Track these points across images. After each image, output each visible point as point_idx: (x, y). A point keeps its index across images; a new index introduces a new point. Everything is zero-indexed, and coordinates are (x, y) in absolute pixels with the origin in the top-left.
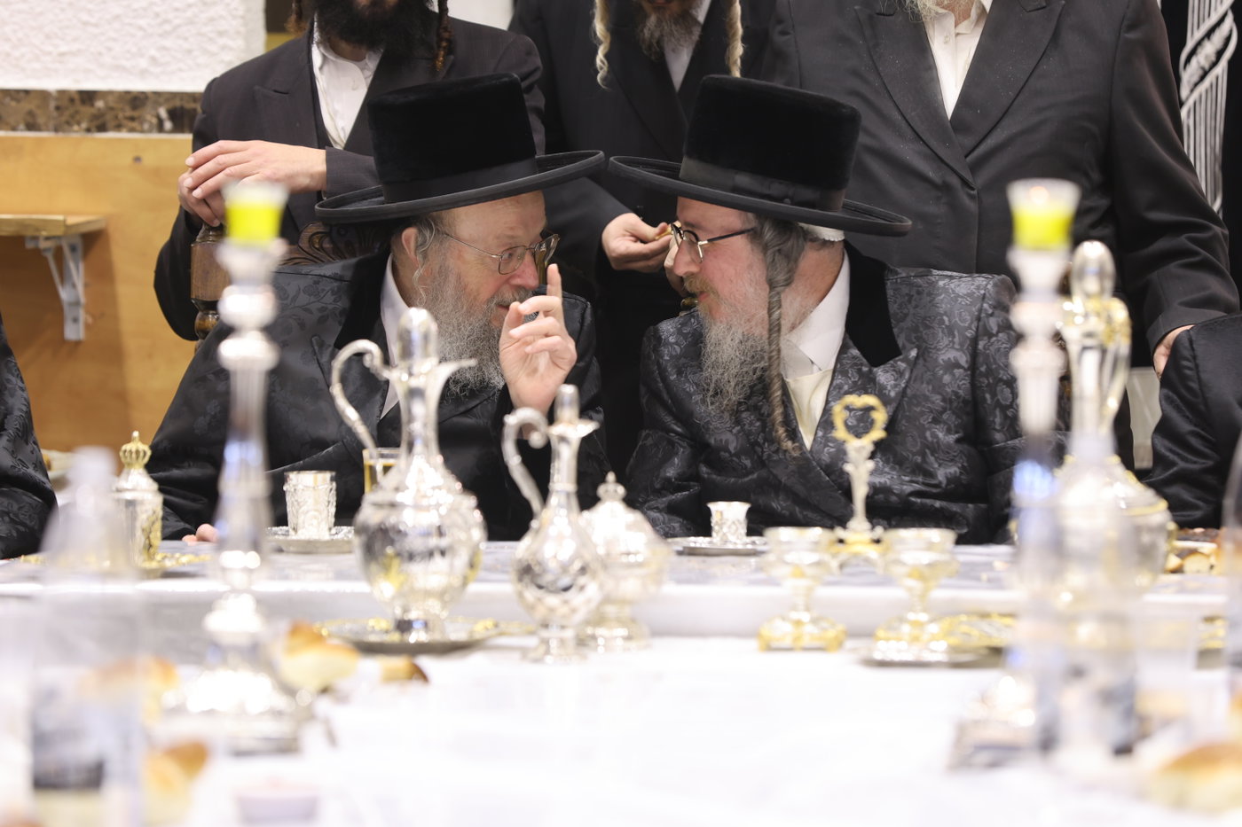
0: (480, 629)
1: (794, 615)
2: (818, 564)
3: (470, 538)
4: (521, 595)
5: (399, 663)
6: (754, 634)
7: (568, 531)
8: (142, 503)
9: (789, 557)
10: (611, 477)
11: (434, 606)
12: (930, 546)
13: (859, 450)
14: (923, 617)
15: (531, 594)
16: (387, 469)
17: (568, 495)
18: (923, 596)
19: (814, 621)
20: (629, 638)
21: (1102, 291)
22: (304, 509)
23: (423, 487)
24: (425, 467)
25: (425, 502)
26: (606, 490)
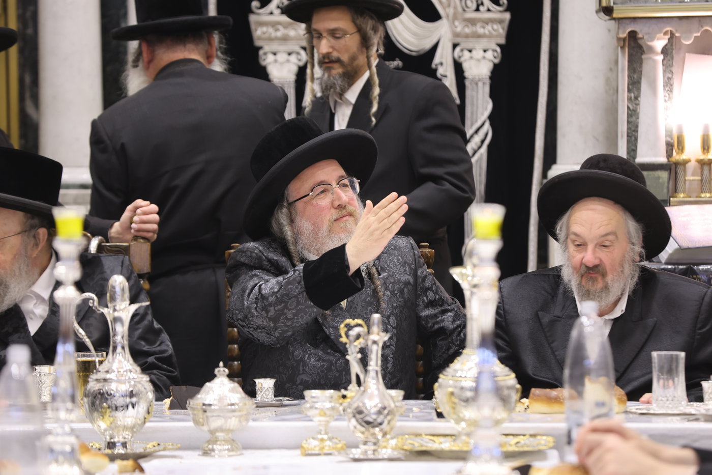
1: (320, 436)
2: (333, 408)
3: (148, 397)
5: (129, 463)
6: (299, 447)
9: (317, 405)
10: (221, 364)
11: (127, 435)
16: (101, 362)
19: (330, 439)
20: (231, 450)
22: (45, 385)
23: (122, 370)
24: (123, 360)
25: (123, 378)
26: (219, 371)
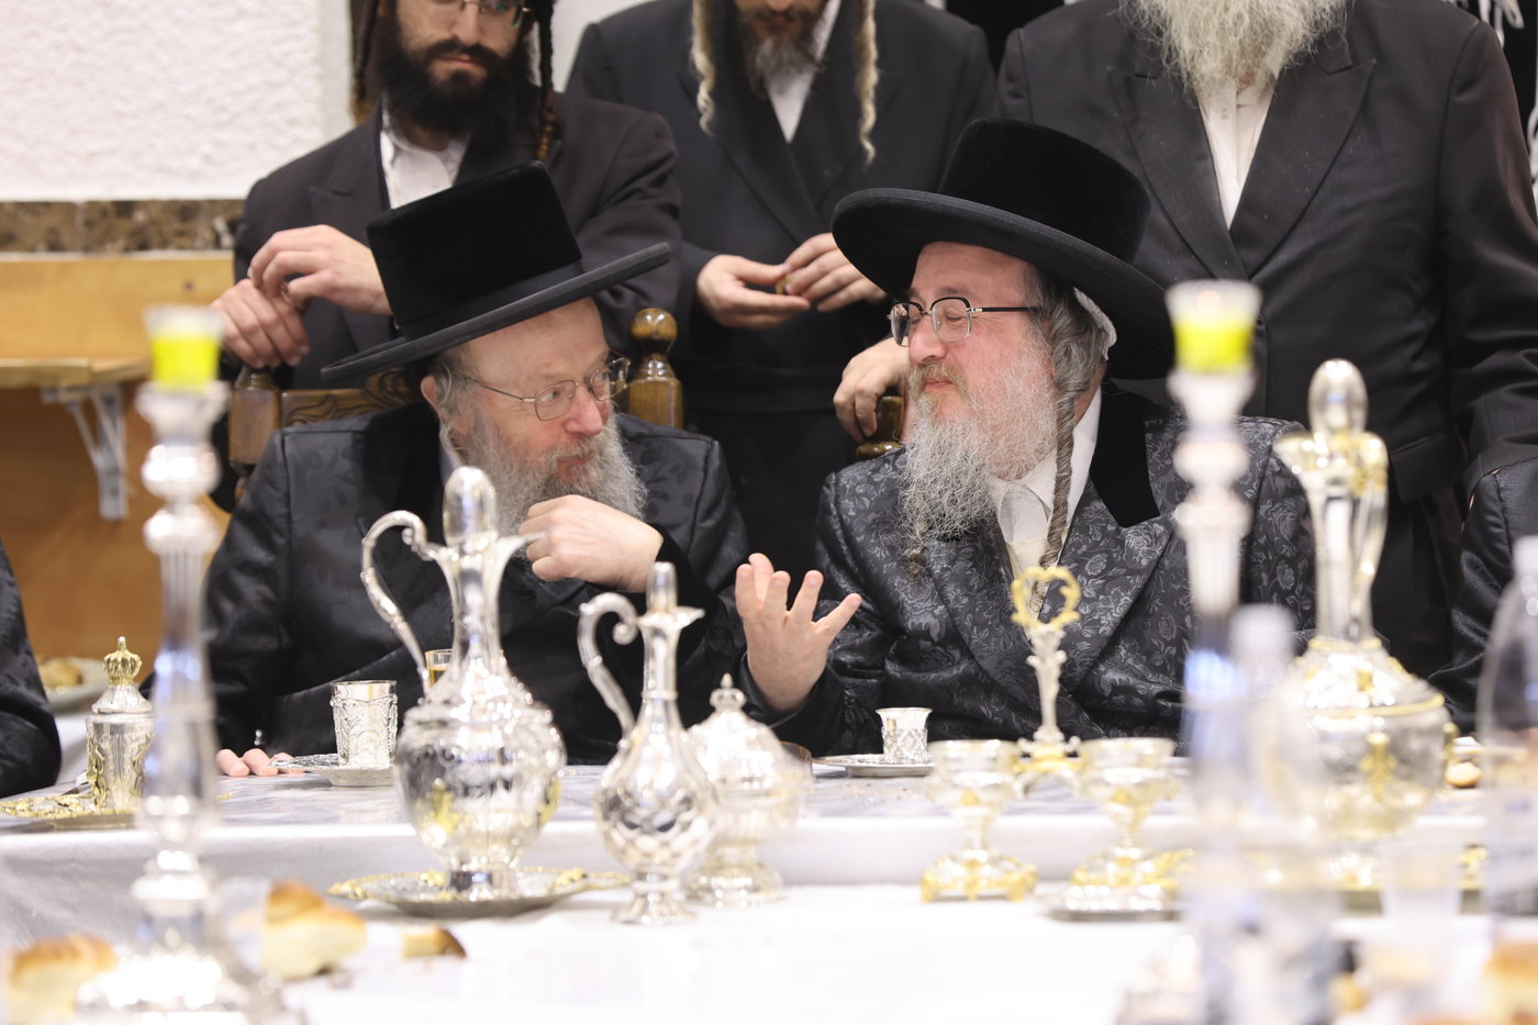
0: (563, 883)
1: (969, 855)
2: (996, 786)
3: (543, 764)
4: (607, 836)
5: (426, 931)
6: (916, 880)
7: (666, 751)
8: (132, 728)
9: (959, 779)
10: (727, 680)
11: (500, 854)
12: (1141, 761)
13: (1044, 638)
14: (1135, 853)
15: (621, 835)
16: (437, 675)
17: (666, 704)
18: (1134, 824)
19: (994, 862)
20: (755, 889)
21: (1351, 425)
22: (356, 729)
23: (482, 699)
24: (485, 672)
25: (485, 719)
26: (721, 698)
